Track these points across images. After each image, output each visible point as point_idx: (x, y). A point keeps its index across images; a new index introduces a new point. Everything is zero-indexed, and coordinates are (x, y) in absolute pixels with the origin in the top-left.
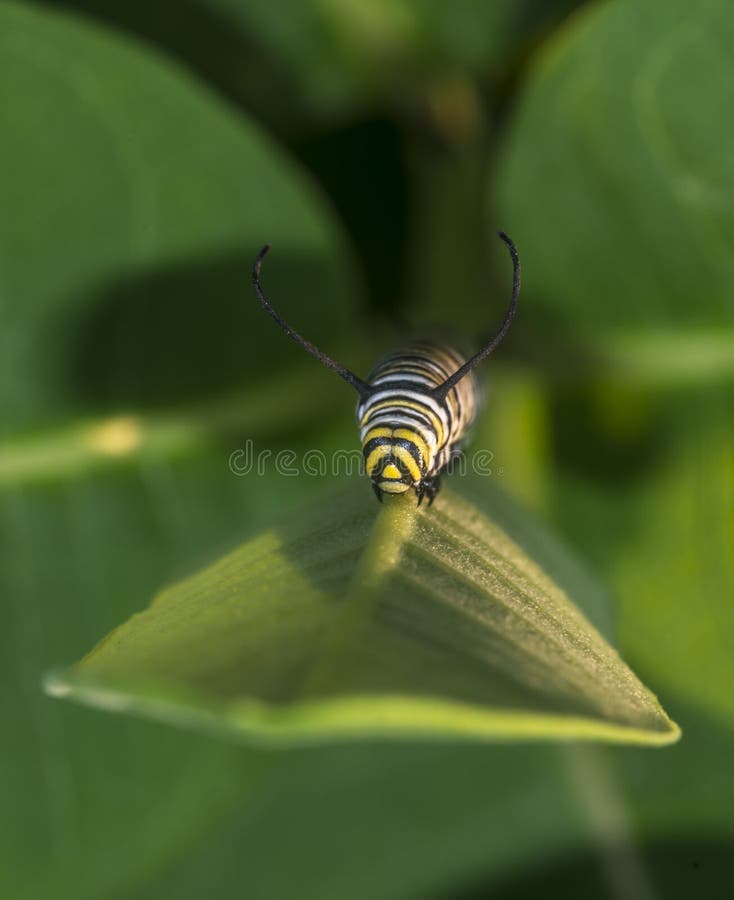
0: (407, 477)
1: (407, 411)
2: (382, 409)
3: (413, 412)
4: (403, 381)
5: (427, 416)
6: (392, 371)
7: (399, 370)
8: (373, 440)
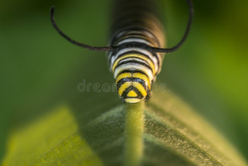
0: (140, 95)
1: (138, 60)
2: (124, 59)
3: (141, 61)
4: (135, 42)
5: (147, 62)
6: (127, 37)
7: (130, 36)
8: (122, 79)
